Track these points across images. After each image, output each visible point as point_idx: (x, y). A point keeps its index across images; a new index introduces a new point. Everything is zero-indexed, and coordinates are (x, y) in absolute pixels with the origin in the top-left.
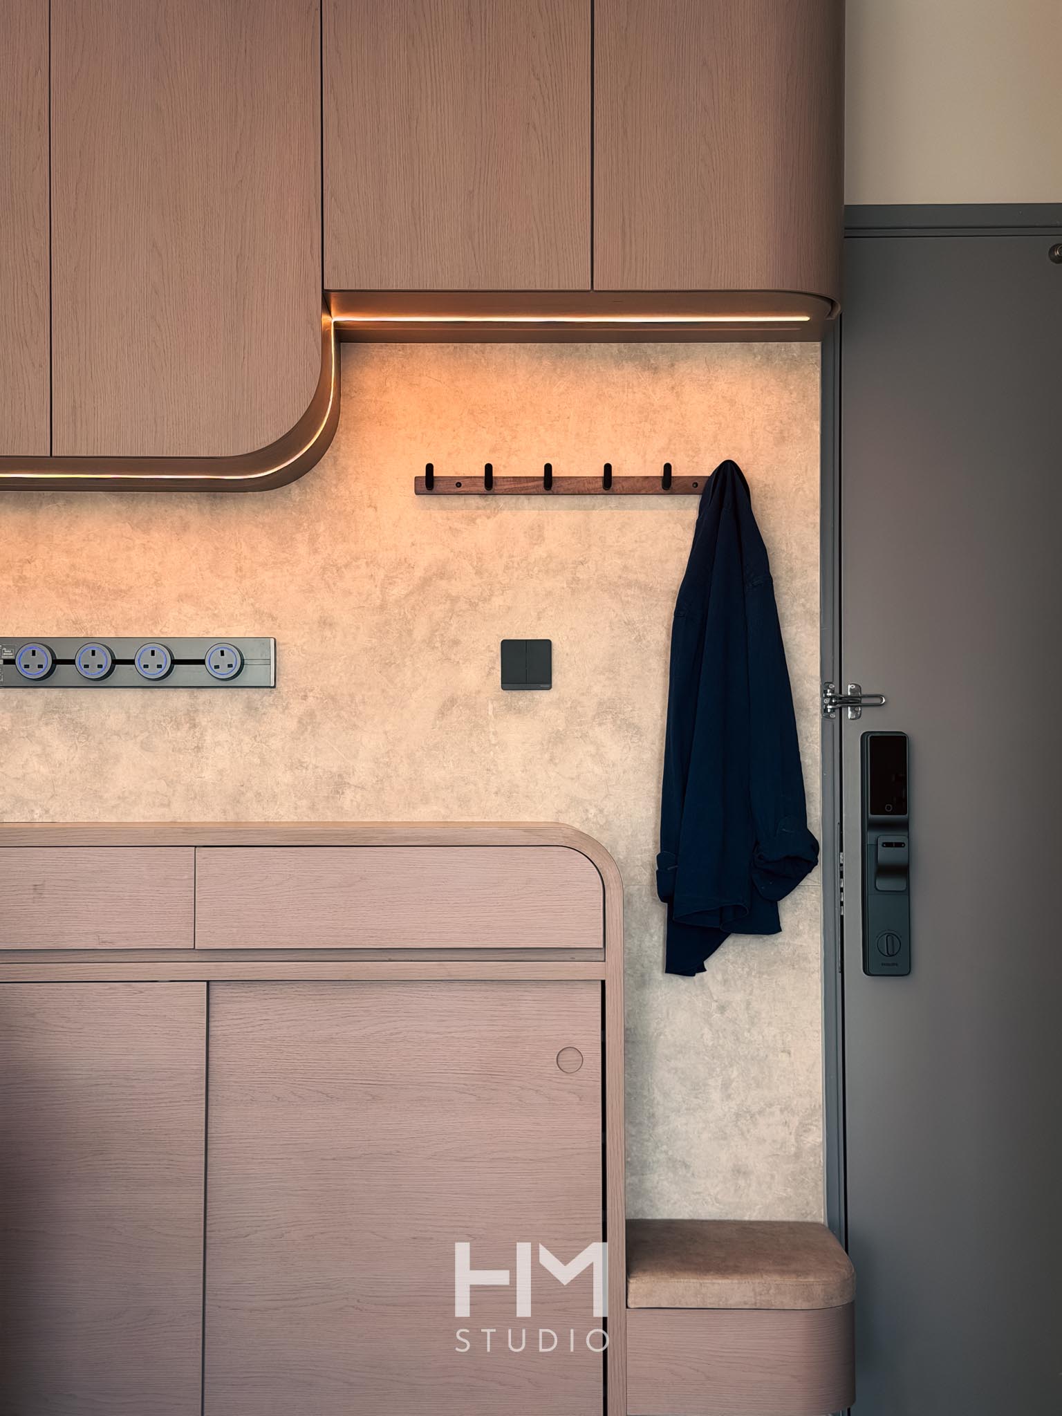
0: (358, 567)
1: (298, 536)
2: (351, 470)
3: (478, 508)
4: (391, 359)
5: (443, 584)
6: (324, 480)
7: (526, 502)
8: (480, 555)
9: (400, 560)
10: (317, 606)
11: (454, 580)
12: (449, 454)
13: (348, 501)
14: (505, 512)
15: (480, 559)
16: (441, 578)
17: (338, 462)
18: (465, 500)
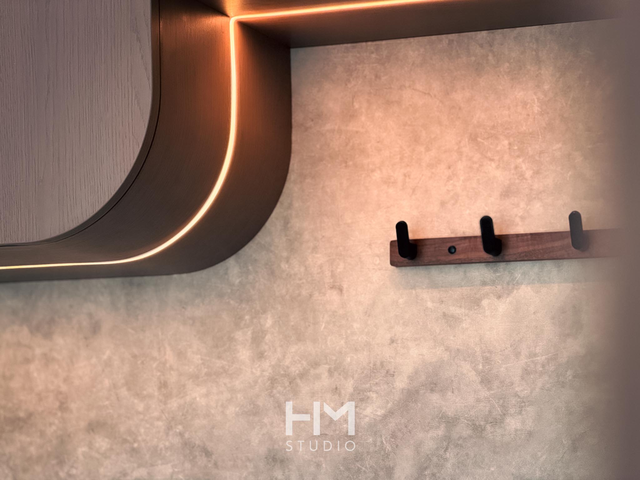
0: (318, 377)
1: (239, 335)
2: (306, 236)
3: (484, 283)
4: (359, 67)
5: (435, 398)
6: (271, 252)
7: (554, 271)
8: (488, 355)
9: (375, 365)
10: (264, 434)
11: (450, 393)
12: (443, 204)
13: (304, 281)
14: (523, 287)
15: (487, 361)
16: (432, 390)
17: (289, 225)
18: (465, 272)
